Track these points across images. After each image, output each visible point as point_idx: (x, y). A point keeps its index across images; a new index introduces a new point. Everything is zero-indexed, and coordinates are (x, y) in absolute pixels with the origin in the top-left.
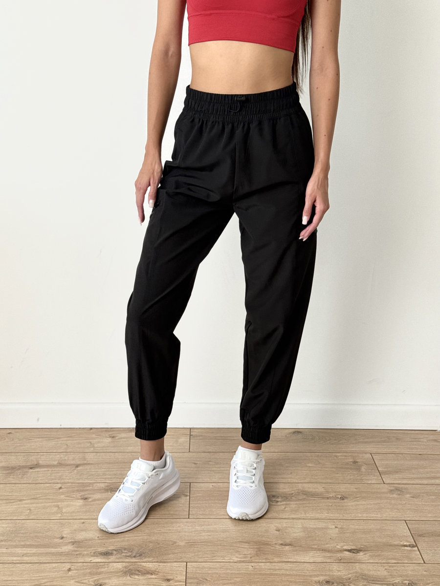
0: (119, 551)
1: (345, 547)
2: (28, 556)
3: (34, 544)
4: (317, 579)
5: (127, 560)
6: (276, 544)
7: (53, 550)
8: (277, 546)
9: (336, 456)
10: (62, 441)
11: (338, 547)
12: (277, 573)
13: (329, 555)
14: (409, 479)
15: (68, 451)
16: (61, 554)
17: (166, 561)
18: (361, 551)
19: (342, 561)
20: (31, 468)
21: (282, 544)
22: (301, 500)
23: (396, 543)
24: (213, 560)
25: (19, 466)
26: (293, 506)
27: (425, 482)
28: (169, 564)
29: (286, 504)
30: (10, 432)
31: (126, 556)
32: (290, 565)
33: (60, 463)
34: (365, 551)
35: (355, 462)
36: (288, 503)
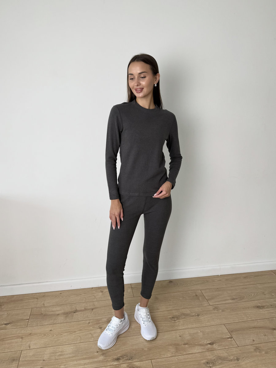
0: (122, 357)
1: (208, 342)
2: (86, 365)
3: (87, 357)
4: (202, 362)
5: (127, 362)
6: (182, 344)
7: (96, 360)
8: (183, 346)
9: (189, 293)
10: (83, 296)
11: (205, 342)
12: (187, 360)
13: (203, 348)
14: (218, 301)
15: (87, 301)
16: (99, 362)
17: (142, 360)
18: (214, 343)
19: (209, 350)
20: (74, 312)
21: (184, 344)
22: (183, 318)
23: (225, 337)
24: (160, 357)
25: (69, 312)
26: (182, 322)
27: (224, 302)
28: (144, 362)
29: (179, 321)
30: (60, 293)
31: (126, 360)
32: (190, 355)
33: (85, 309)
34: (215, 343)
35: (196, 295)
36: (179, 320)
